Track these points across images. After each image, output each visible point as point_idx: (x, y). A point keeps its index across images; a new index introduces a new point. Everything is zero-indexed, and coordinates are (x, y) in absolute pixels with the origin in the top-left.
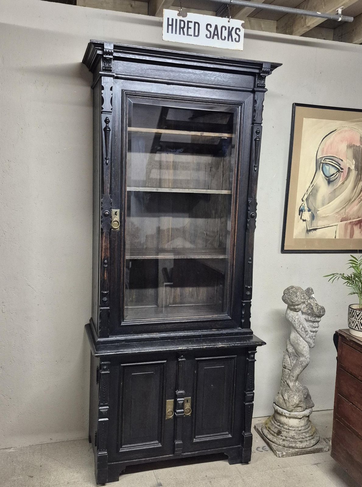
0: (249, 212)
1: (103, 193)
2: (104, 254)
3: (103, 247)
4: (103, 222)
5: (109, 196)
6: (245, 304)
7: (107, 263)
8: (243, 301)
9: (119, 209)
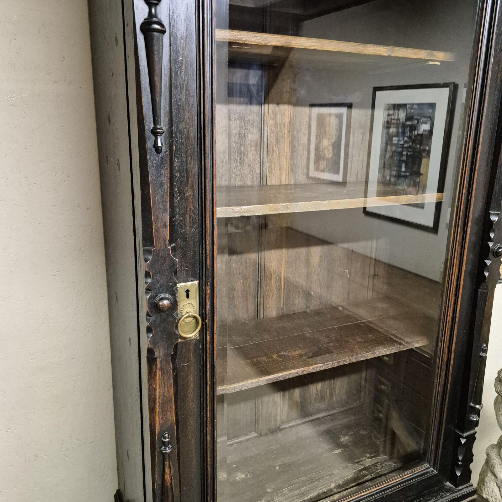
0: (491, 245)
1: (152, 245)
2: (160, 417)
3: (157, 401)
4: (153, 329)
5: (169, 249)
6: (465, 440)
7: (169, 442)
8: (461, 434)
9: (197, 280)
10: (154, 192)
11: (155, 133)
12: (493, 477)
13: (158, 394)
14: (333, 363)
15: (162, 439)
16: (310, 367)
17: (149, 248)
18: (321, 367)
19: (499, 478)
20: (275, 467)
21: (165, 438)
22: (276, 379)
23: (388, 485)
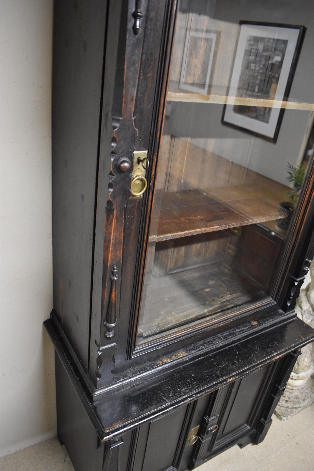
1: (120, 114)
2: (112, 255)
3: (111, 242)
4: (114, 186)
5: (132, 120)
6: (298, 283)
7: (117, 272)
8: (296, 279)
9: (147, 150)
10: (128, 68)
11: (135, 16)
12: (300, 309)
13: (112, 237)
14: (225, 226)
15: (112, 270)
16: (210, 228)
17: (118, 118)
18: (217, 228)
19: (303, 309)
20: (165, 298)
21: (114, 269)
22: (187, 235)
23: (246, 310)
